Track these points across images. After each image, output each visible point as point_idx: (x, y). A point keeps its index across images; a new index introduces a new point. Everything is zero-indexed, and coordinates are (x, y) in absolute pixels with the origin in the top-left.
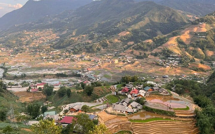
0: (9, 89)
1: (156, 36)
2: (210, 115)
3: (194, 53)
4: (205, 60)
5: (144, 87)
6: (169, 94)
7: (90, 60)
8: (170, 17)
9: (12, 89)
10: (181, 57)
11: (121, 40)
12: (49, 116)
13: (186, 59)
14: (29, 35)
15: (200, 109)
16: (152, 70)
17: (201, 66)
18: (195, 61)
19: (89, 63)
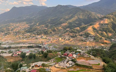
0: (1, 55)
1: (81, 25)
2: (111, 67)
3: (102, 34)
4: (107, 38)
5: (76, 53)
6: (89, 56)
7: (46, 38)
8: (89, 16)
9: (3, 55)
10: (95, 37)
11: (63, 28)
12: (23, 70)
13: (97, 38)
14: (13, 25)
15: (106, 65)
16: (80, 44)
17: (105, 41)
18: (102, 39)
19: (46, 40)
